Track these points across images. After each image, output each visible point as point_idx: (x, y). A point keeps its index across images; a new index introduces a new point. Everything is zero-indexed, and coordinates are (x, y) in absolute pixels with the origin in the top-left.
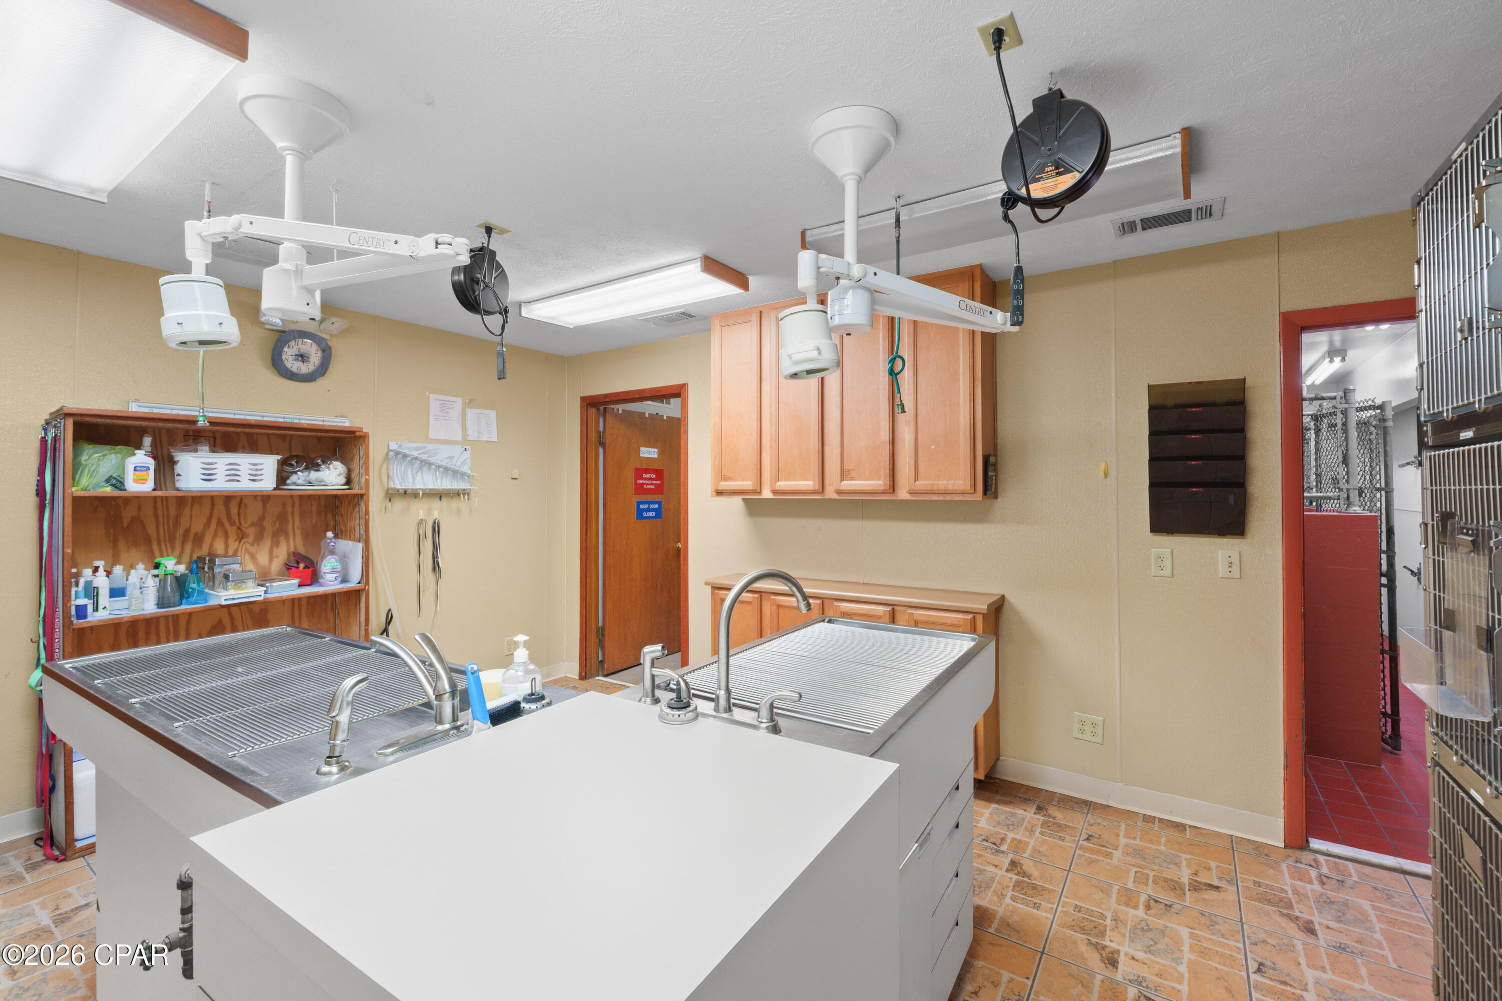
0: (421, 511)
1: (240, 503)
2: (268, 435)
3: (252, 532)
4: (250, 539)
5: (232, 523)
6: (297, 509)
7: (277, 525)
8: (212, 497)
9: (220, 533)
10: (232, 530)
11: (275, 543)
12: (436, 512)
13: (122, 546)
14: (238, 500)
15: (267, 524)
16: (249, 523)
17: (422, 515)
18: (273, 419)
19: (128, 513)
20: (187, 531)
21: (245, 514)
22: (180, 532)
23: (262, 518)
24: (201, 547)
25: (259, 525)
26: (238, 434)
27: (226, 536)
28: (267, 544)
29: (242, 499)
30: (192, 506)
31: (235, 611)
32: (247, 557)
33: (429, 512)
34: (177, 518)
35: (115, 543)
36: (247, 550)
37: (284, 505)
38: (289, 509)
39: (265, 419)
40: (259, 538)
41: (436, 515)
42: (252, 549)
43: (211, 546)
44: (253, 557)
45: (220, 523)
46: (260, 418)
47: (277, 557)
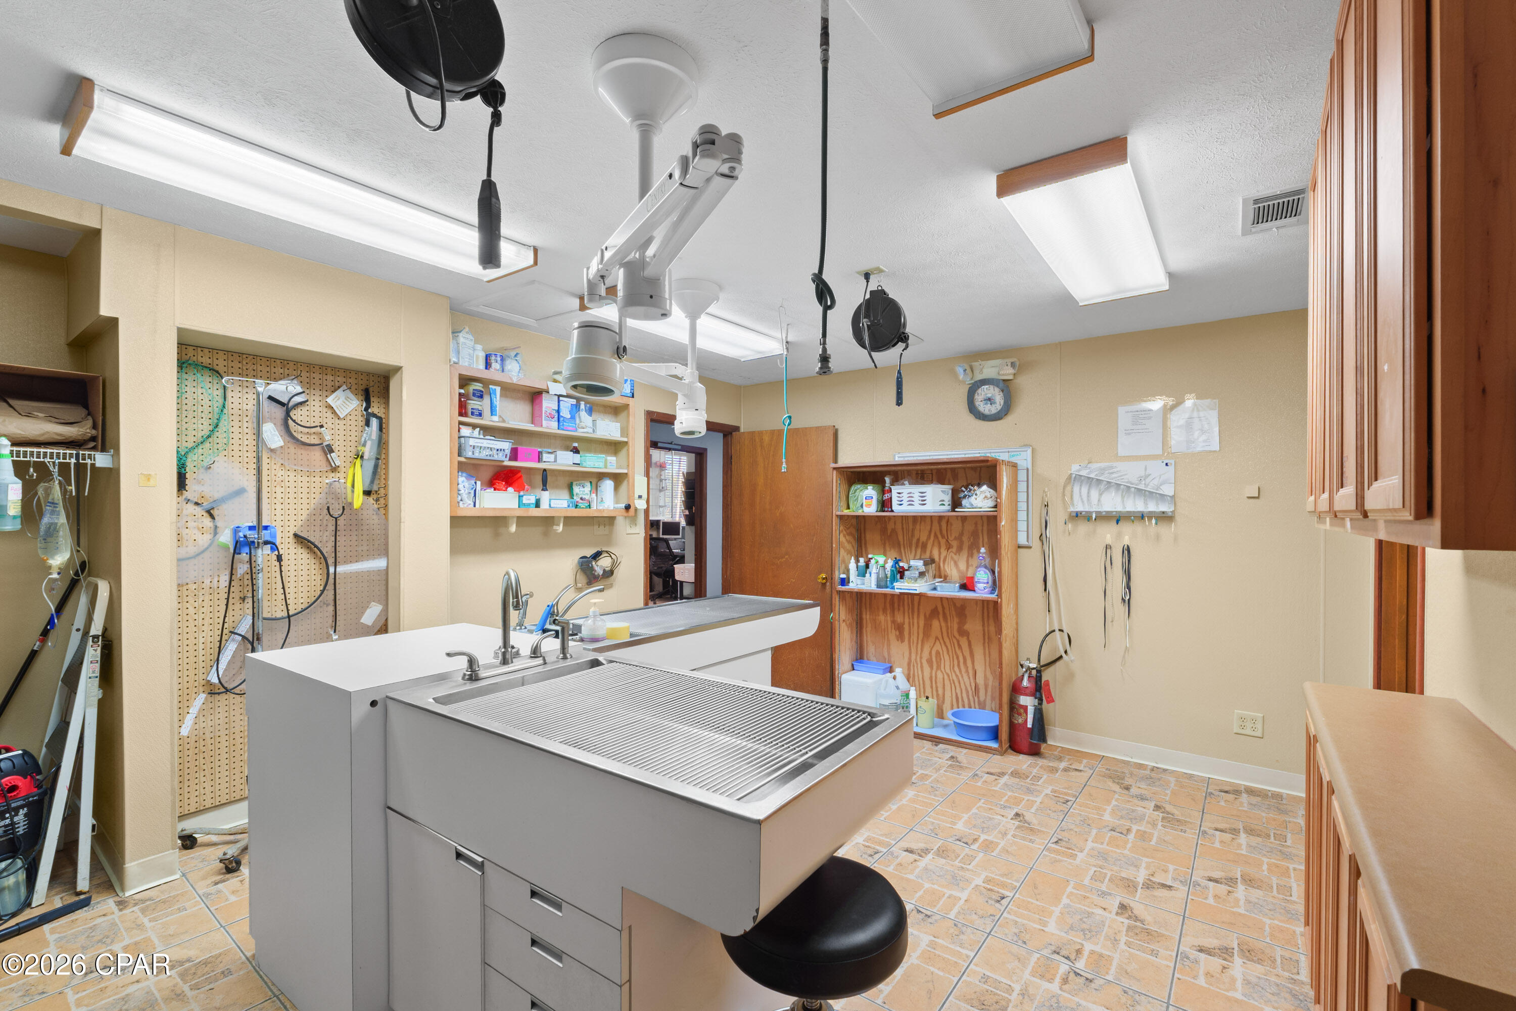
0: (1109, 536)
1: (948, 522)
2: (964, 468)
3: (955, 544)
4: (954, 550)
5: (943, 537)
6: (985, 528)
7: (972, 540)
8: (931, 516)
9: (936, 544)
10: (943, 541)
11: (971, 555)
12: (1127, 538)
13: (888, 548)
14: (946, 518)
15: (965, 539)
16: (953, 537)
17: (1109, 540)
18: (972, 456)
19: (890, 526)
20: (918, 540)
21: (951, 530)
22: (914, 541)
23: (962, 534)
24: (925, 552)
25: (959, 538)
26: (945, 469)
27: (940, 547)
28: (965, 554)
29: (948, 519)
30: (920, 523)
31: (945, 603)
32: (952, 562)
33: (1119, 536)
34: (913, 530)
35: (884, 544)
36: (952, 558)
37: (976, 524)
38: (980, 528)
39: (967, 456)
40: (960, 549)
41: (1126, 541)
42: (956, 557)
43: (931, 552)
44: (956, 563)
45: (936, 536)
46: (963, 456)
47: (972, 565)
